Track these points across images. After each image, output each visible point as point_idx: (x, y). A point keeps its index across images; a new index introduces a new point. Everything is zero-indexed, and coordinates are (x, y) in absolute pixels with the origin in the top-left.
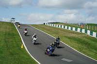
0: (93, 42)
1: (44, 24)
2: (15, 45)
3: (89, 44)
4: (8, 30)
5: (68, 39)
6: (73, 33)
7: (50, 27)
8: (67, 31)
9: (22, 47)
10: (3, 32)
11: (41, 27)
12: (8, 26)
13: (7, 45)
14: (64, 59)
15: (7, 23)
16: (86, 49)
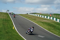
0: (57, 25)
1: (27, 14)
2: (9, 27)
3: (55, 26)
4: (5, 18)
5: (42, 23)
6: (45, 19)
7: (31, 16)
8: (41, 18)
9: (13, 28)
10: (2, 19)
11: (25, 16)
12: (5, 15)
13: (4, 27)
14: (39, 36)
15: (4, 13)
16: (53, 30)
